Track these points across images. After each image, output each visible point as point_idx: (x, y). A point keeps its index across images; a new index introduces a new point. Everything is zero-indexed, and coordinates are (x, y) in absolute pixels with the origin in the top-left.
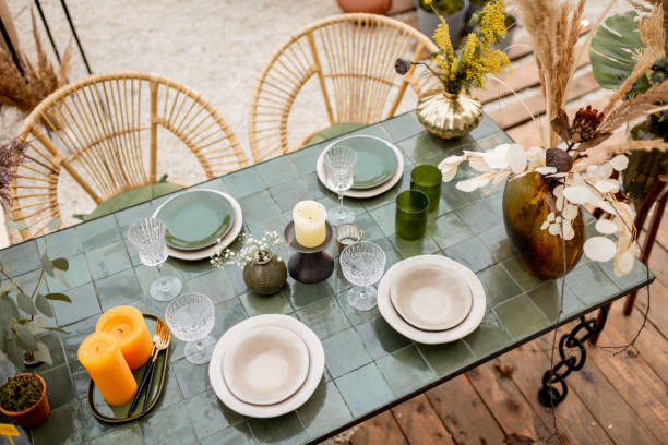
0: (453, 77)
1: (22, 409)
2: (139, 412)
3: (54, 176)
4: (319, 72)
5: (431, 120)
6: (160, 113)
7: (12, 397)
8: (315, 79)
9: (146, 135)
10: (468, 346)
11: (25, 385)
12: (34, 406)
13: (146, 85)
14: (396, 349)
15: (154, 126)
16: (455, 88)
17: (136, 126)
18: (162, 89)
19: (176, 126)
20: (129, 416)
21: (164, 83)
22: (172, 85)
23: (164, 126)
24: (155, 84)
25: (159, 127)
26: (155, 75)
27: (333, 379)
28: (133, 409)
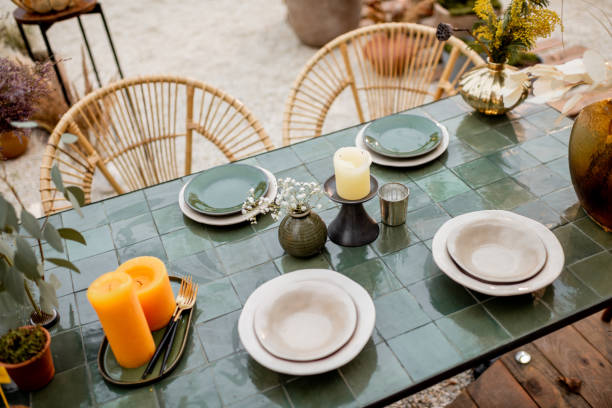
0: (498, 43)
1: (20, 361)
2: (155, 375)
3: (89, 175)
4: (352, 84)
5: (475, 93)
6: (196, 119)
7: (10, 347)
8: (348, 89)
9: (181, 142)
10: (547, 305)
11: (27, 336)
12: (33, 359)
13: (183, 89)
14: (460, 309)
15: (190, 131)
16: (500, 57)
17: (172, 132)
18: (198, 93)
19: (211, 132)
20: (144, 377)
21: (200, 87)
22: (207, 90)
23: (199, 132)
24: (192, 87)
25: (195, 133)
26: (191, 79)
27: (385, 341)
28: (150, 371)
